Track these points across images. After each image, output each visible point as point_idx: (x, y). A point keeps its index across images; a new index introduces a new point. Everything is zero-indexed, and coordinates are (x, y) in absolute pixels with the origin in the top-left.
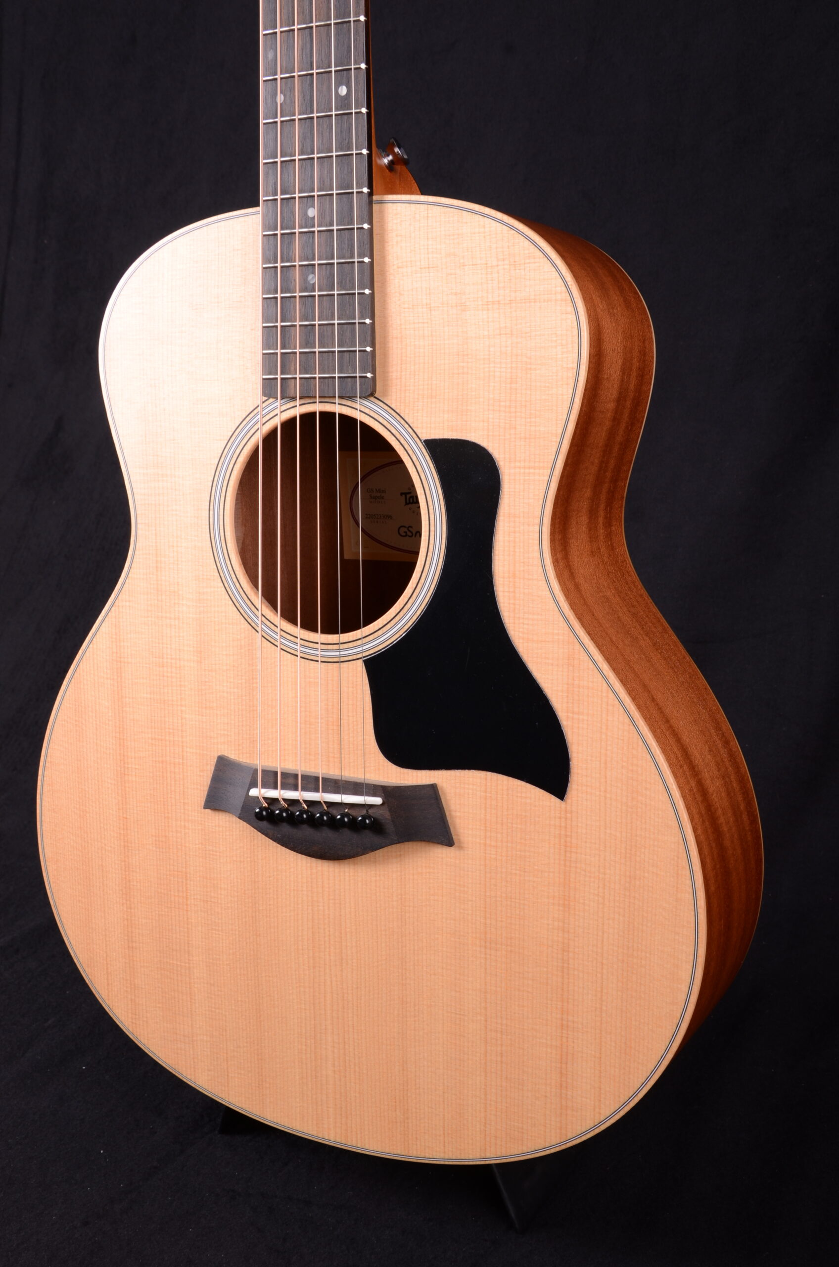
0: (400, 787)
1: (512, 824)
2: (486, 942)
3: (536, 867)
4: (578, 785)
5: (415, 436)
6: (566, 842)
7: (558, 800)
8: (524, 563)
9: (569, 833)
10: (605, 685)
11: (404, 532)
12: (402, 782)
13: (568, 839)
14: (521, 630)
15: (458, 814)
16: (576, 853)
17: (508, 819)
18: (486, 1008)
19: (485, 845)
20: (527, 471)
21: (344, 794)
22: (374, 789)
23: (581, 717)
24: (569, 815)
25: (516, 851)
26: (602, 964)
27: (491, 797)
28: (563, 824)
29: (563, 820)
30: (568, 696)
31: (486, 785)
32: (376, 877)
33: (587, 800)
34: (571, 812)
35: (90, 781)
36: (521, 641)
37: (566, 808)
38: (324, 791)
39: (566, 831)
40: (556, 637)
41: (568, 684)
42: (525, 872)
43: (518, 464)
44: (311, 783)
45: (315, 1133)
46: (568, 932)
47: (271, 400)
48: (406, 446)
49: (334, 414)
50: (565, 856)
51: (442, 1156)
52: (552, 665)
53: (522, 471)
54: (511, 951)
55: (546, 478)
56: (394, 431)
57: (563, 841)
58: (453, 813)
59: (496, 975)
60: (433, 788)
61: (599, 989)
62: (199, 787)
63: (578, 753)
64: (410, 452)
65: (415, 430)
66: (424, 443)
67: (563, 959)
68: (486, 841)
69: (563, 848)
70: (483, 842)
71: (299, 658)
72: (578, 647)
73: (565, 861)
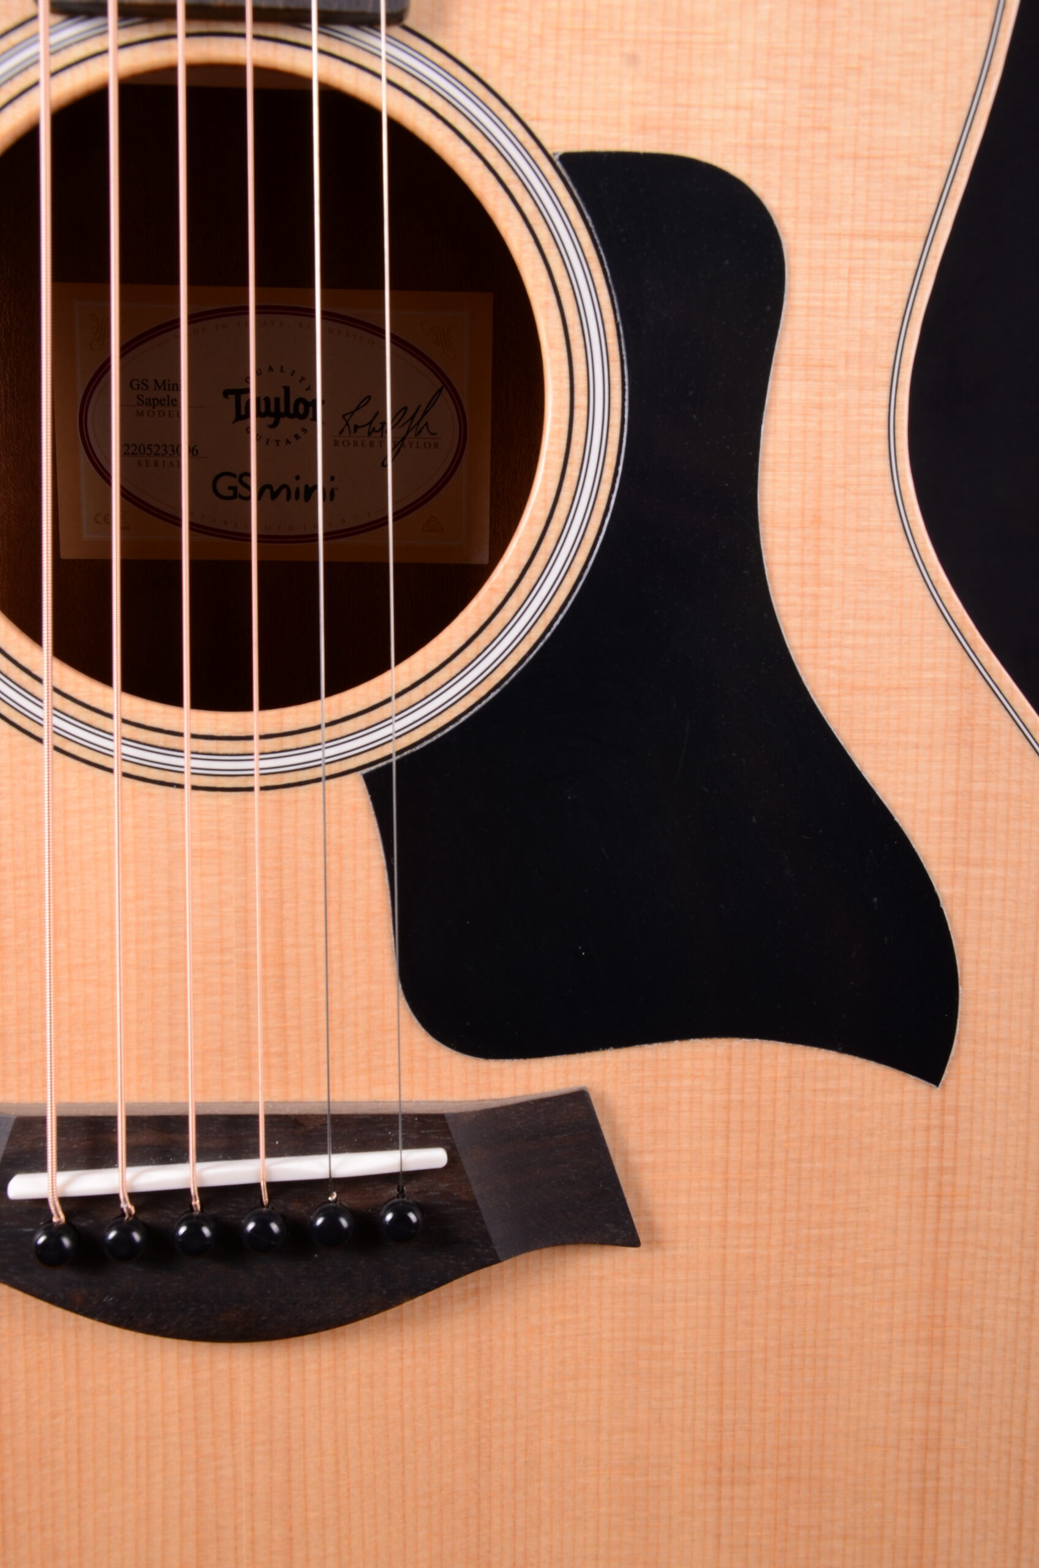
0: (494, 1110)
1: (800, 1161)
2: (720, 1470)
3: (861, 1260)
4: (975, 1042)
5: (530, 141)
6: (940, 1185)
7: (911, 1086)
8: (844, 486)
9: (948, 1164)
11: (230, 488)
12: (484, 1096)
13: (947, 1178)
14: (834, 662)
15: (648, 1158)
16: (967, 1208)
17: (787, 1152)
19: (724, 1226)
20: (859, 244)
21: (337, 1150)
23: (989, 872)
24: (950, 1119)
25: (809, 1228)
26: (1023, 1462)
27: (742, 1101)
28: (934, 1143)
29: (935, 1132)
30: (955, 823)
31: (729, 1074)
32: (402, 1359)
33: (996, 1075)
34: (957, 1110)
36: (834, 691)
37: (943, 1101)
38: (273, 1152)
39: (941, 1158)
40: (929, 675)
41: (957, 793)
42: (830, 1276)
43: (834, 226)
44: (229, 1135)
46: (940, 1402)
48: (504, 171)
50: (938, 1219)
52: (917, 746)
53: (846, 243)
54: (789, 1479)
55: (913, 265)
57: (932, 1184)
58: (634, 1159)
59: (747, 1545)
60: (580, 1099)
61: (1014, 1525)
63: (977, 962)
64: (517, 189)
65: (532, 125)
66: (559, 164)
67: (924, 1471)
68: (725, 1215)
69: (932, 1200)
70: (716, 1219)
71: (187, 787)
72: (984, 692)
73: (937, 1231)
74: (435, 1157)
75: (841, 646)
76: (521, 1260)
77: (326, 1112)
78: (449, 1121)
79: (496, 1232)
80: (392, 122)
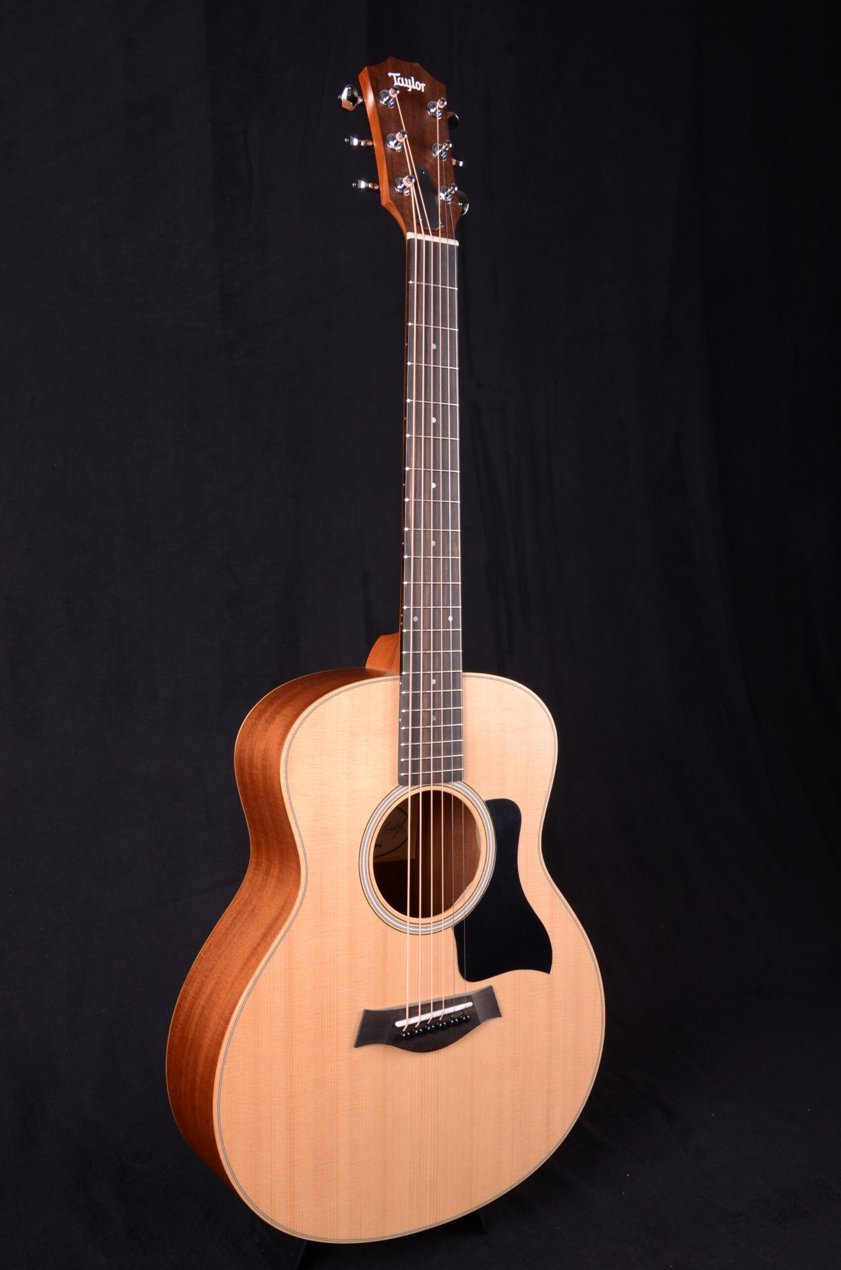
1: (526, 994)
2: (514, 1063)
3: (537, 1013)
4: (555, 964)
5: (480, 799)
7: (544, 975)
8: (531, 857)
9: (552, 990)
10: (566, 910)
12: (473, 990)
13: (551, 993)
14: (530, 891)
15: (501, 998)
16: (555, 999)
17: (524, 993)
18: (513, 1100)
20: (533, 811)
21: (455, 1006)
22: (468, 998)
23: (557, 930)
24: (551, 980)
25: (528, 1008)
26: (565, 1051)
27: (517, 983)
28: (549, 986)
29: (549, 984)
30: (550, 919)
31: (515, 978)
33: (560, 970)
34: (554, 978)
35: (263, 1060)
36: (530, 898)
37: (550, 977)
39: (550, 989)
40: (545, 892)
42: (532, 1018)
43: (528, 808)
44: (437, 1005)
45: (417, 1228)
46: (551, 1041)
47: (401, 786)
48: (475, 805)
49: (440, 792)
50: (550, 1002)
51: (490, 1198)
52: (545, 907)
53: (530, 811)
54: (526, 1063)
55: (541, 813)
56: (469, 798)
57: (549, 995)
58: (499, 999)
59: (518, 1079)
60: (490, 988)
61: (564, 1065)
62: (348, 1035)
63: (555, 948)
64: (478, 808)
65: (480, 797)
66: (484, 803)
67: (549, 1057)
69: (549, 998)
70: (513, 1009)
71: (420, 935)
72: (555, 894)
73: (550, 1005)
74: (470, 1004)
75: (531, 888)
76: (484, 1023)
77: (453, 998)
78: (472, 997)
79: (480, 1018)
80: (454, 796)
